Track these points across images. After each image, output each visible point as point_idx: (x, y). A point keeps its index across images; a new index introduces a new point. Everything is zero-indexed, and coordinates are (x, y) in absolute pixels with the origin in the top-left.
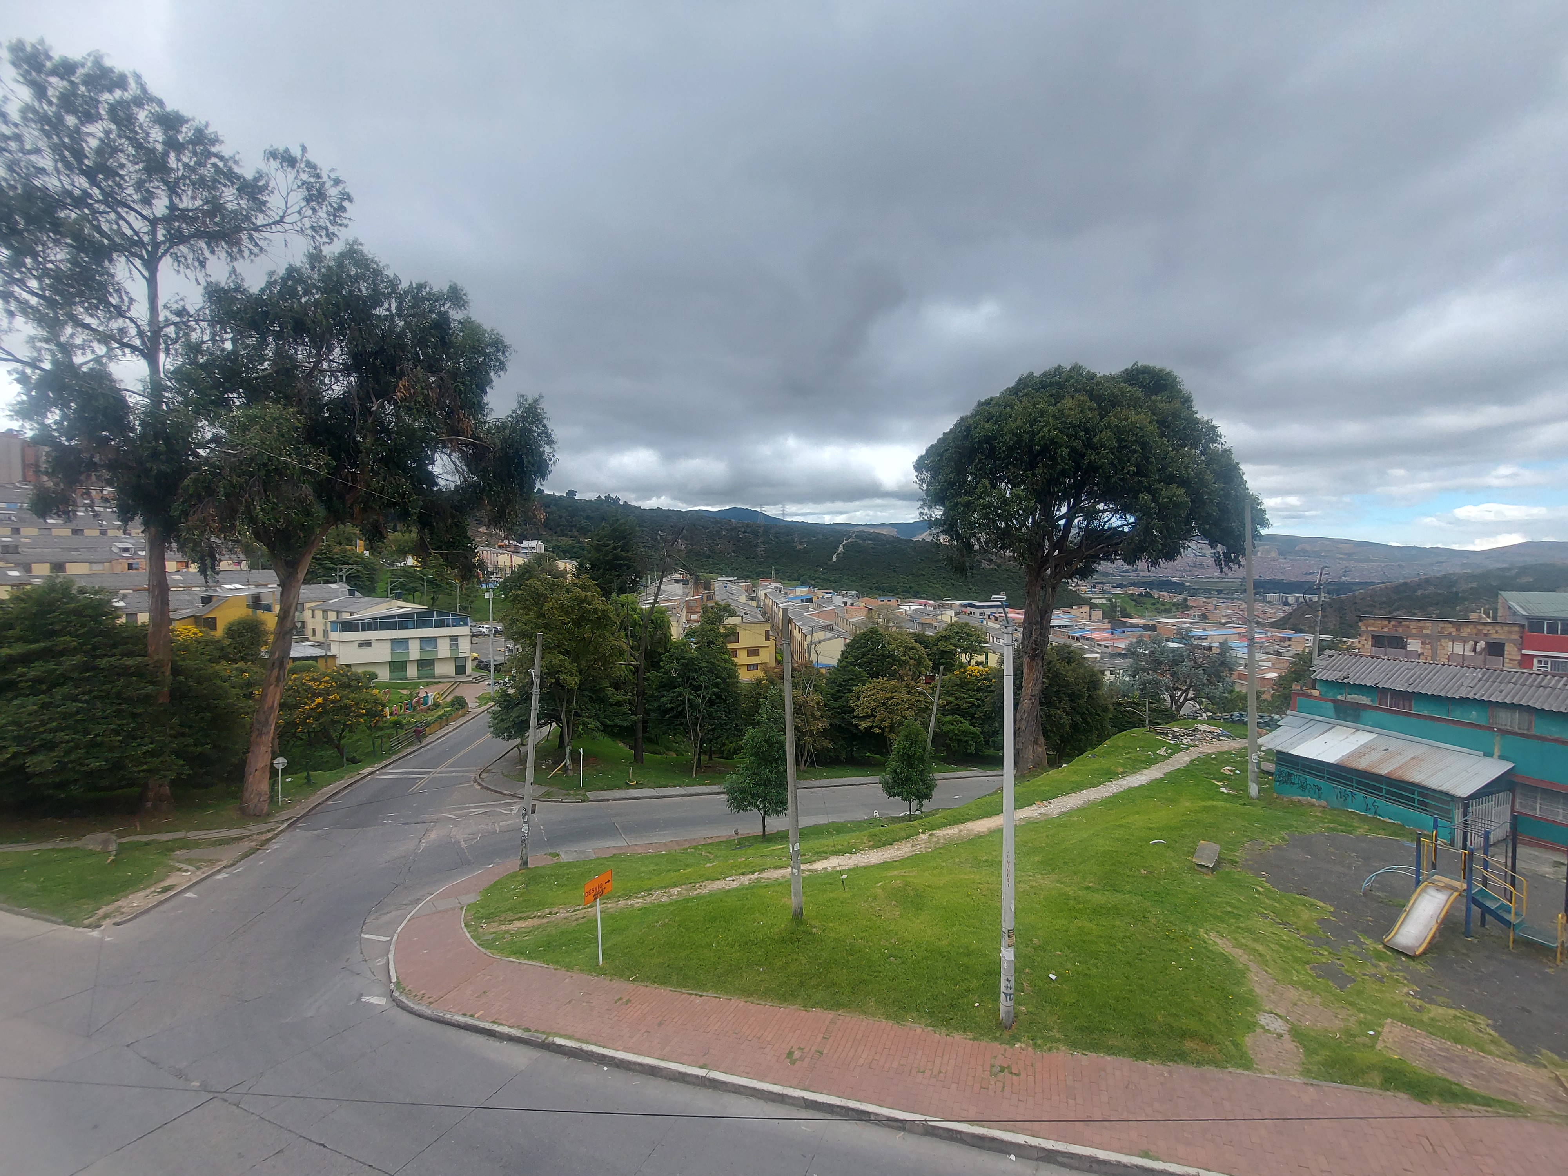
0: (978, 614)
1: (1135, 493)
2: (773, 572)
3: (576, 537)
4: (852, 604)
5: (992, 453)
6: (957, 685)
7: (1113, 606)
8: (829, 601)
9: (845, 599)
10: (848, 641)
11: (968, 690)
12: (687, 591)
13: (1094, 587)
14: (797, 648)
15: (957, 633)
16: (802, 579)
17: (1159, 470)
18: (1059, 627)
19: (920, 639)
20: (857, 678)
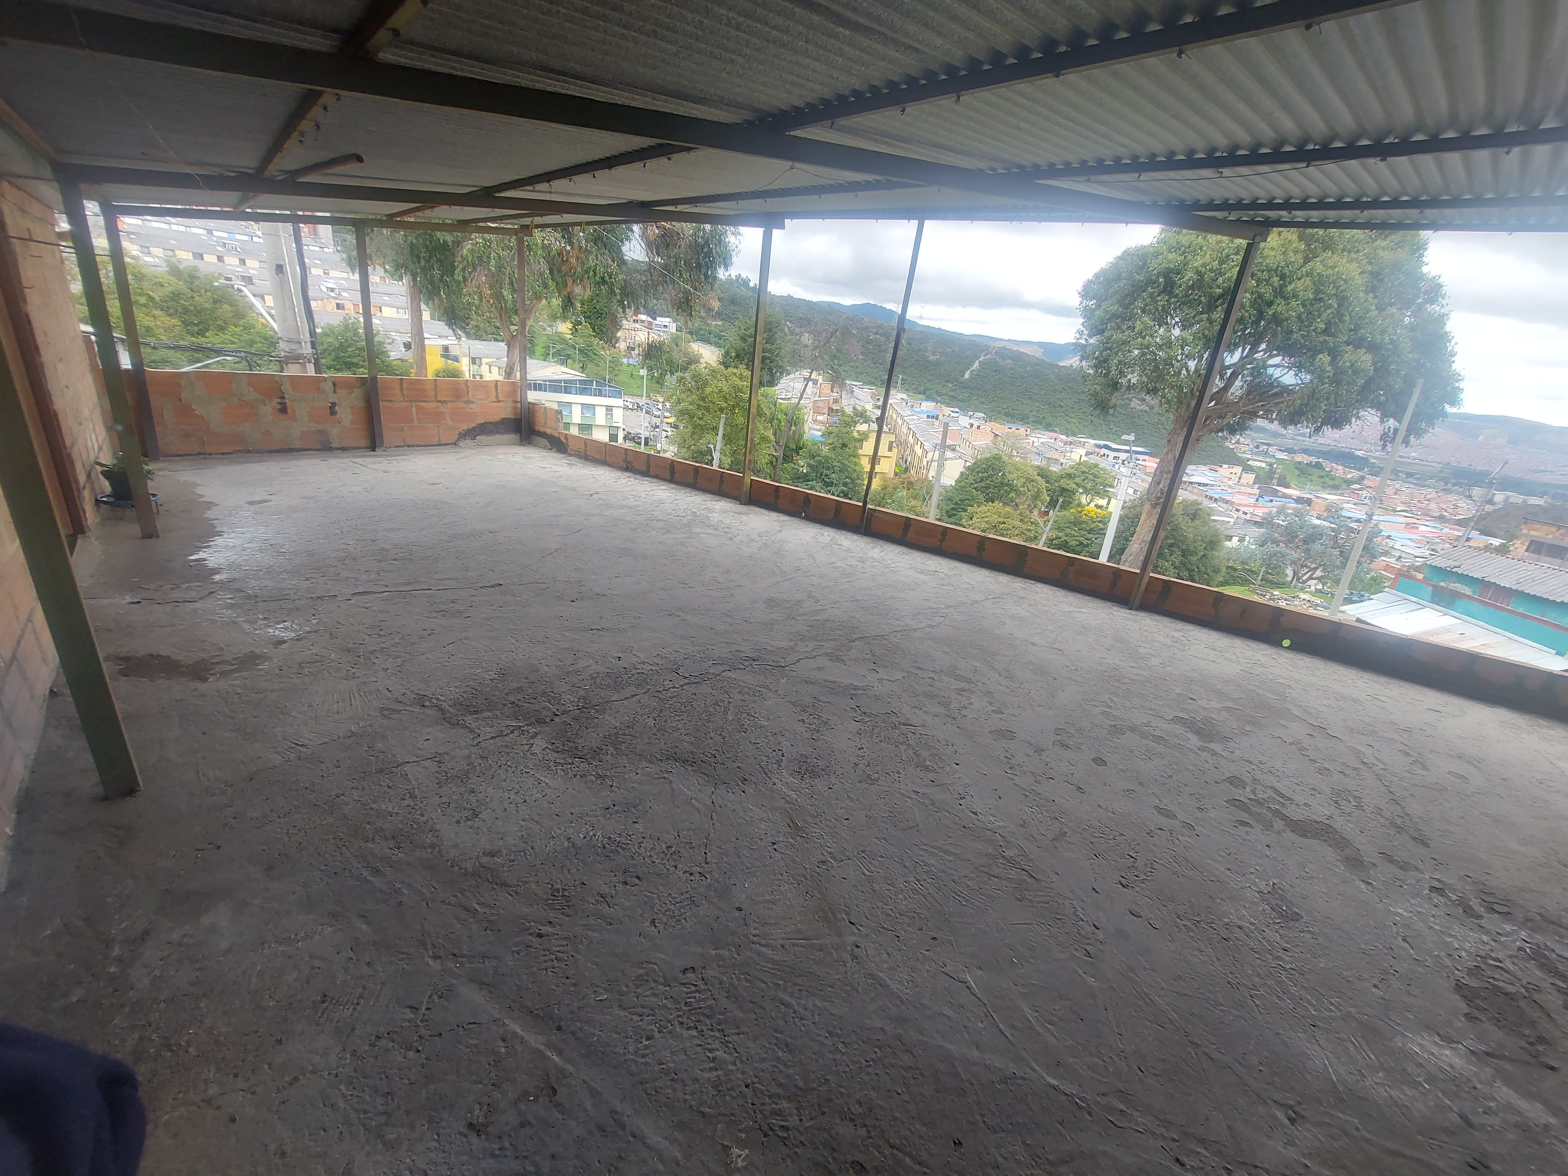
0: (1111, 458)
1: (1315, 352)
2: (900, 381)
3: (704, 318)
4: (978, 427)
5: (1169, 288)
6: (1070, 523)
7: (1271, 473)
8: (956, 420)
9: (972, 421)
10: (968, 464)
11: (1080, 529)
12: (815, 390)
13: (1257, 447)
14: (916, 464)
15: (1083, 472)
16: (928, 392)
17: (1351, 330)
18: (1199, 484)
19: (1043, 473)
20: (973, 499)
